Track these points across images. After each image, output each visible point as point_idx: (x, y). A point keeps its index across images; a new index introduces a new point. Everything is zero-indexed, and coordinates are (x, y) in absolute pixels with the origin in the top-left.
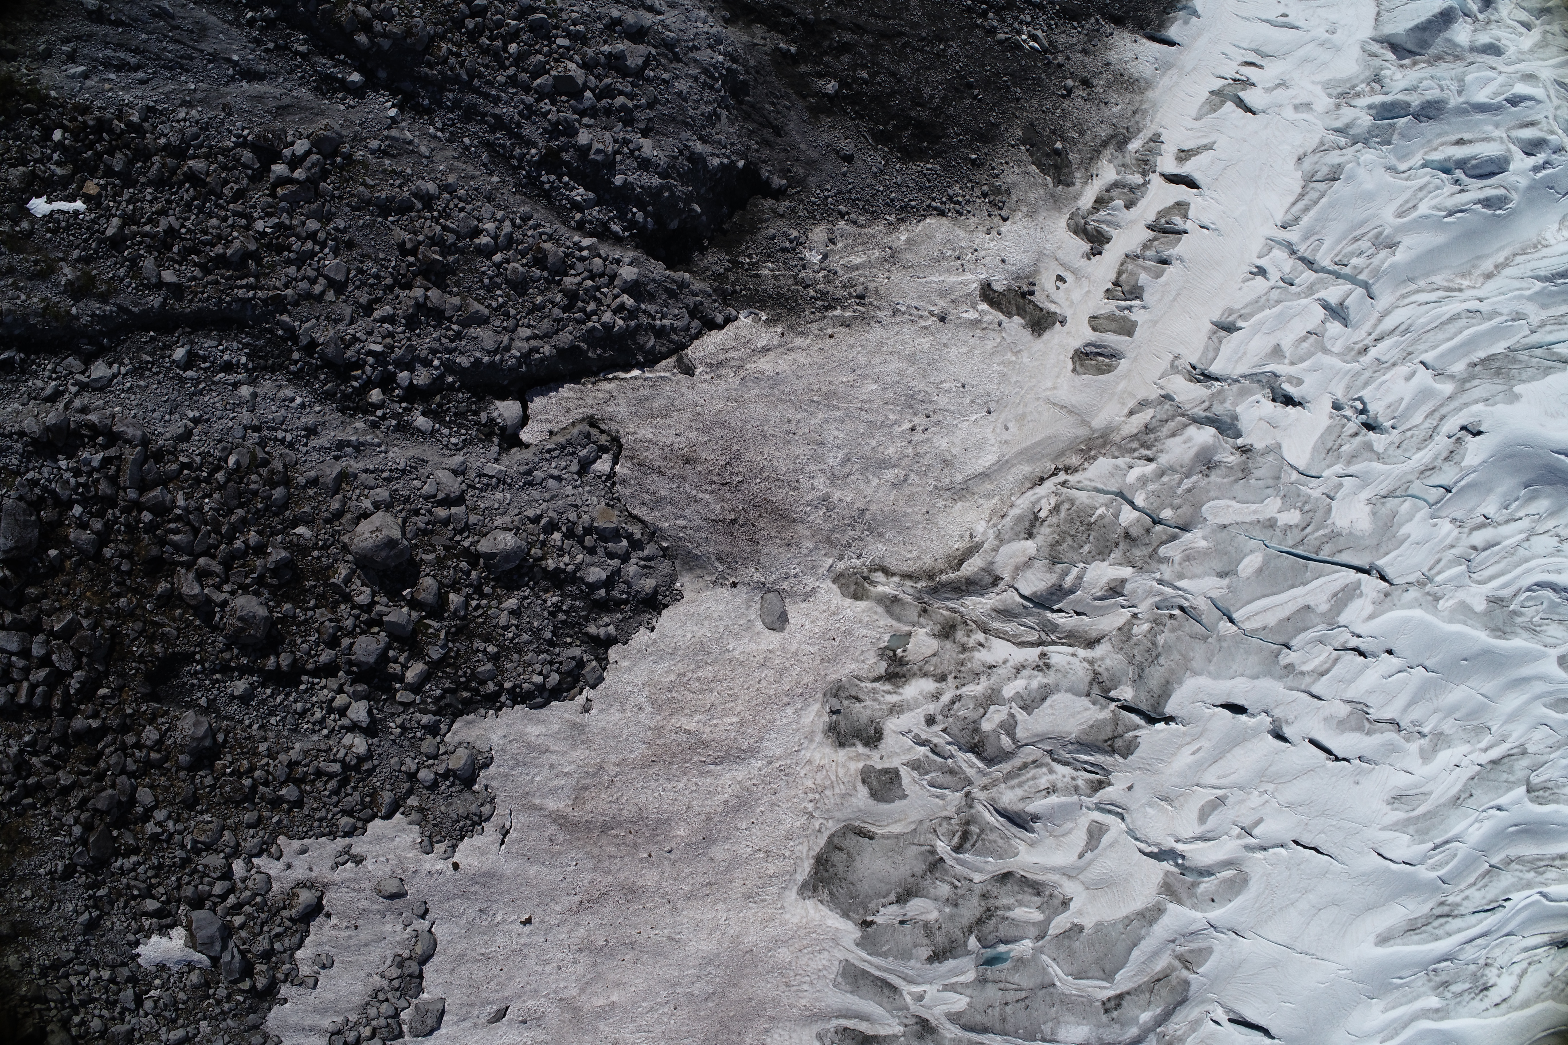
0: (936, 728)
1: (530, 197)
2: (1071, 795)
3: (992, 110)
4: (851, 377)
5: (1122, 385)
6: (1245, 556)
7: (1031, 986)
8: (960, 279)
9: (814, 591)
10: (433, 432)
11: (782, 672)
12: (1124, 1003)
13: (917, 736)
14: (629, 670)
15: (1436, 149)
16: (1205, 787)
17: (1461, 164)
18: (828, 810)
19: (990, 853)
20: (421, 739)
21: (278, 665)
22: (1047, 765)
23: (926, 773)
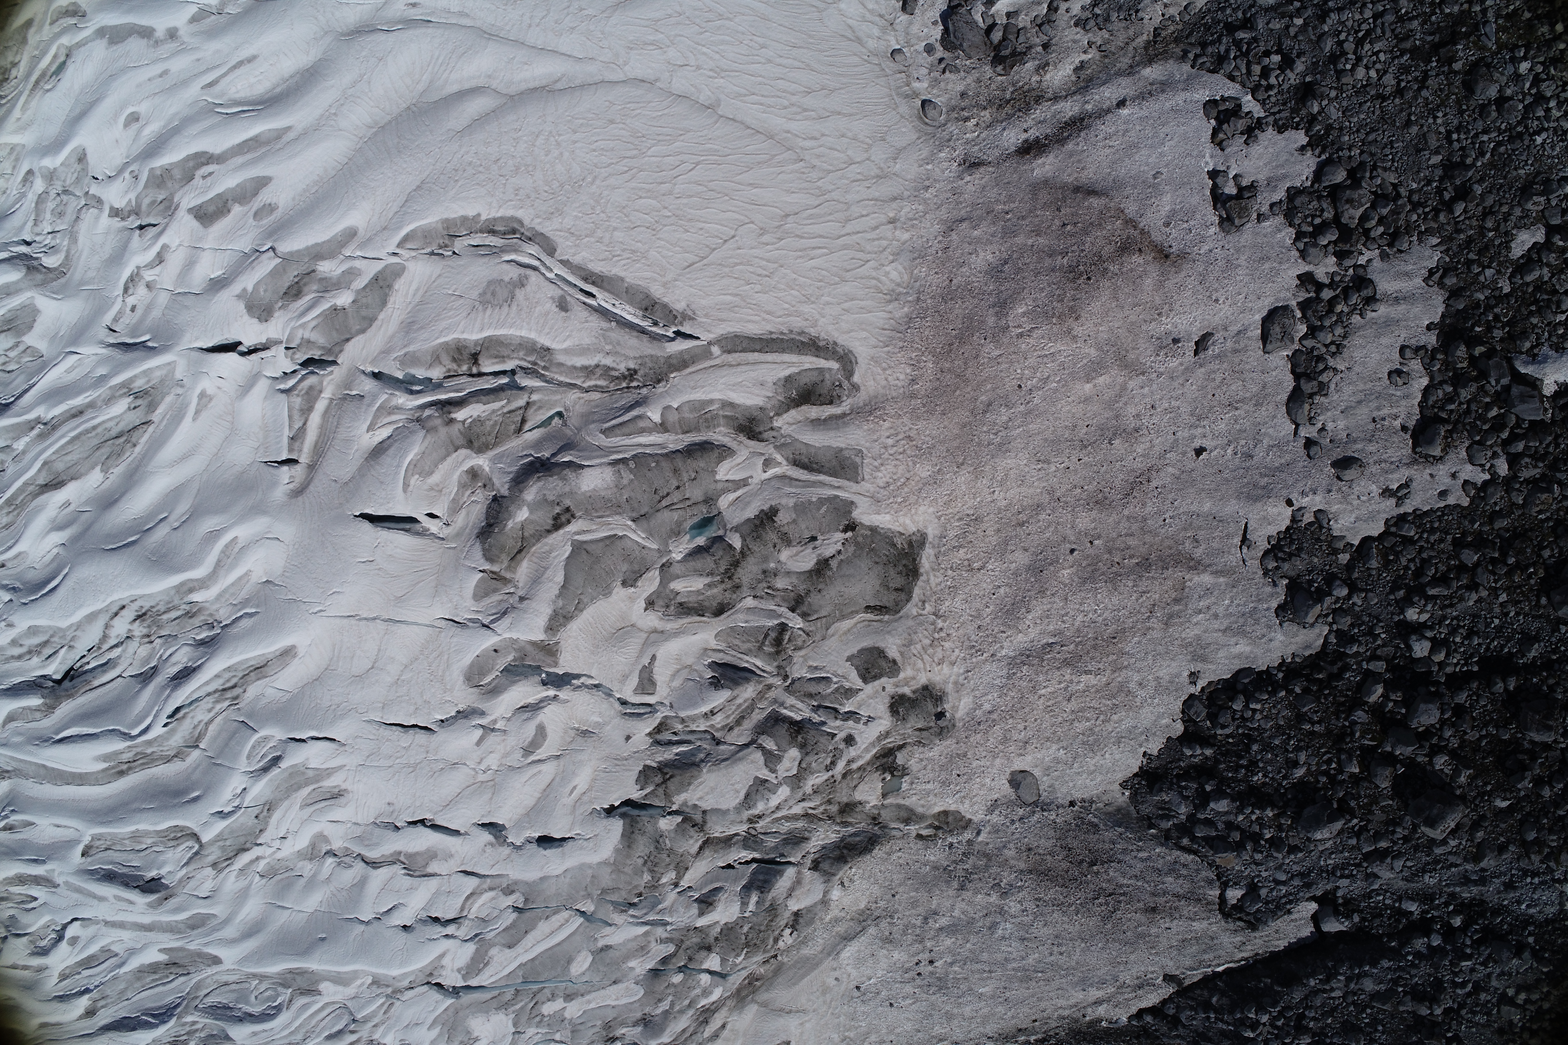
0: (842, 735)
2: (688, 717)
6: (588, 969)
7: (659, 514)
9: (991, 810)
10: (1400, 899)
11: (1005, 740)
12: (551, 522)
13: (857, 721)
14: (1160, 716)
16: (549, 758)
18: (921, 624)
19: (745, 631)
20: (1352, 625)
21: (1504, 681)
22: (718, 730)
23: (837, 690)
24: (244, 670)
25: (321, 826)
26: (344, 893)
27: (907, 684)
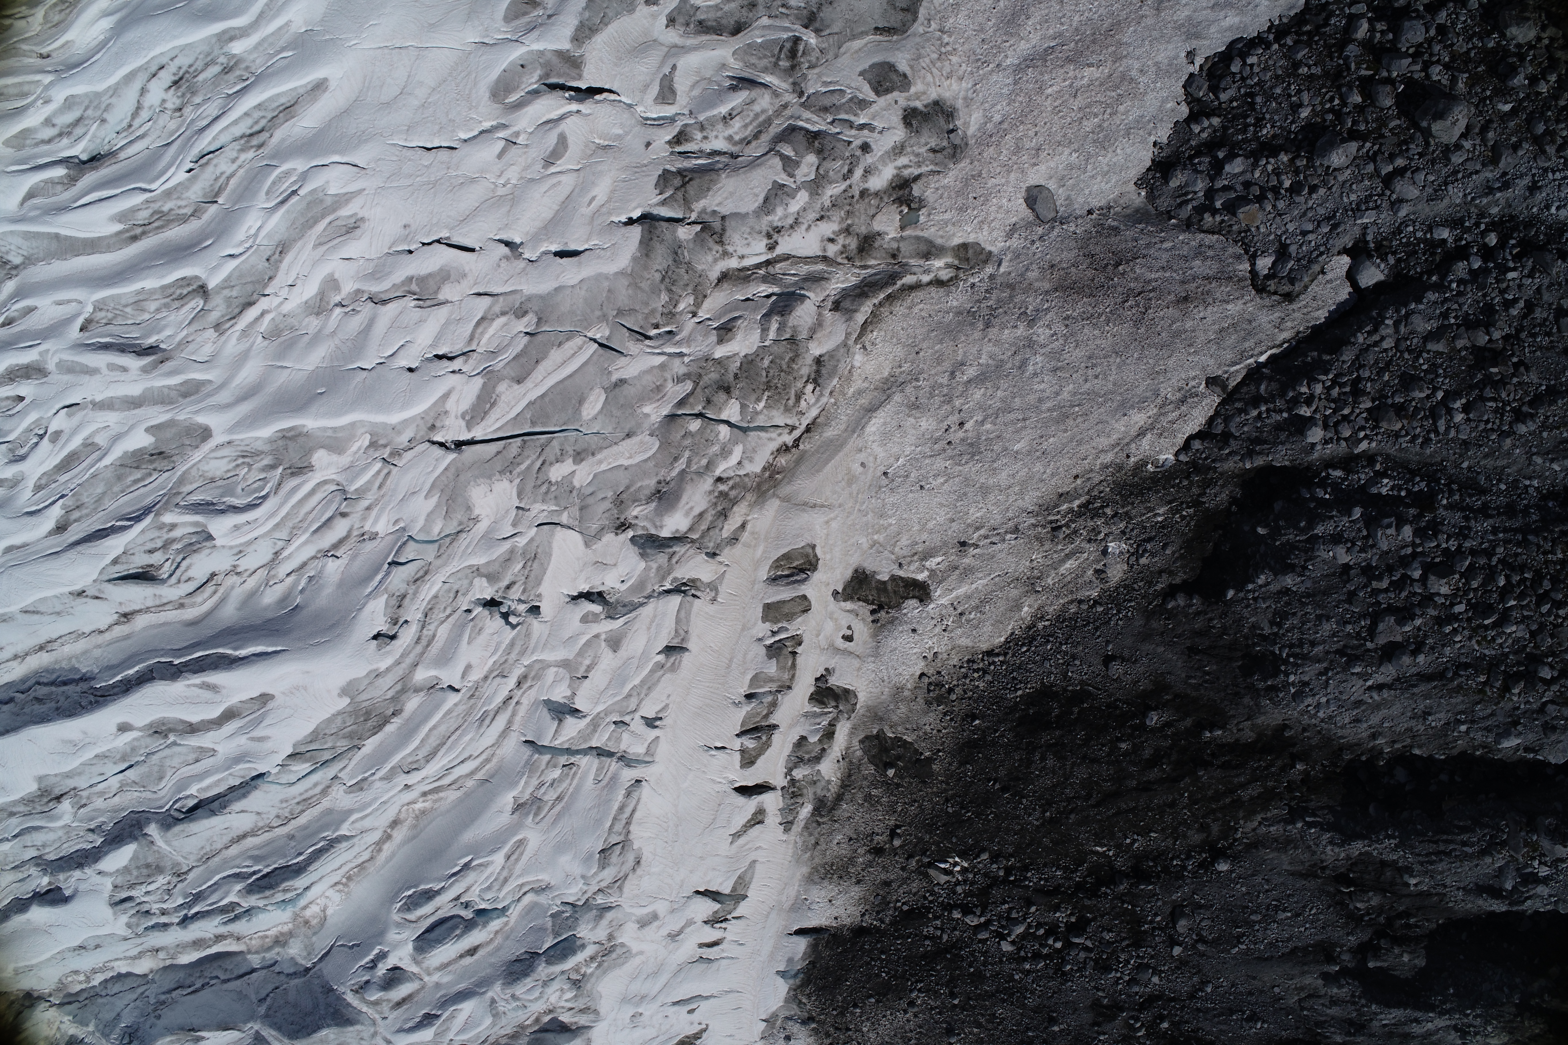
0: (857, 143)
1: (1426, 464)
2: (707, 119)
3: (974, 777)
4: (1044, 446)
5: (759, 552)
6: (601, 412)
8: (954, 594)
9: (1009, 235)
10: (1430, 229)
11: (1018, 149)
13: (872, 131)
14: (1164, 101)
15: (497, 932)
16: (569, 171)
17: (469, 925)
18: (928, 40)
19: (761, 45)
22: (736, 144)
23: (851, 99)
24: (273, 110)
25: (333, 266)
26: (349, 344)
27: (918, 98)
